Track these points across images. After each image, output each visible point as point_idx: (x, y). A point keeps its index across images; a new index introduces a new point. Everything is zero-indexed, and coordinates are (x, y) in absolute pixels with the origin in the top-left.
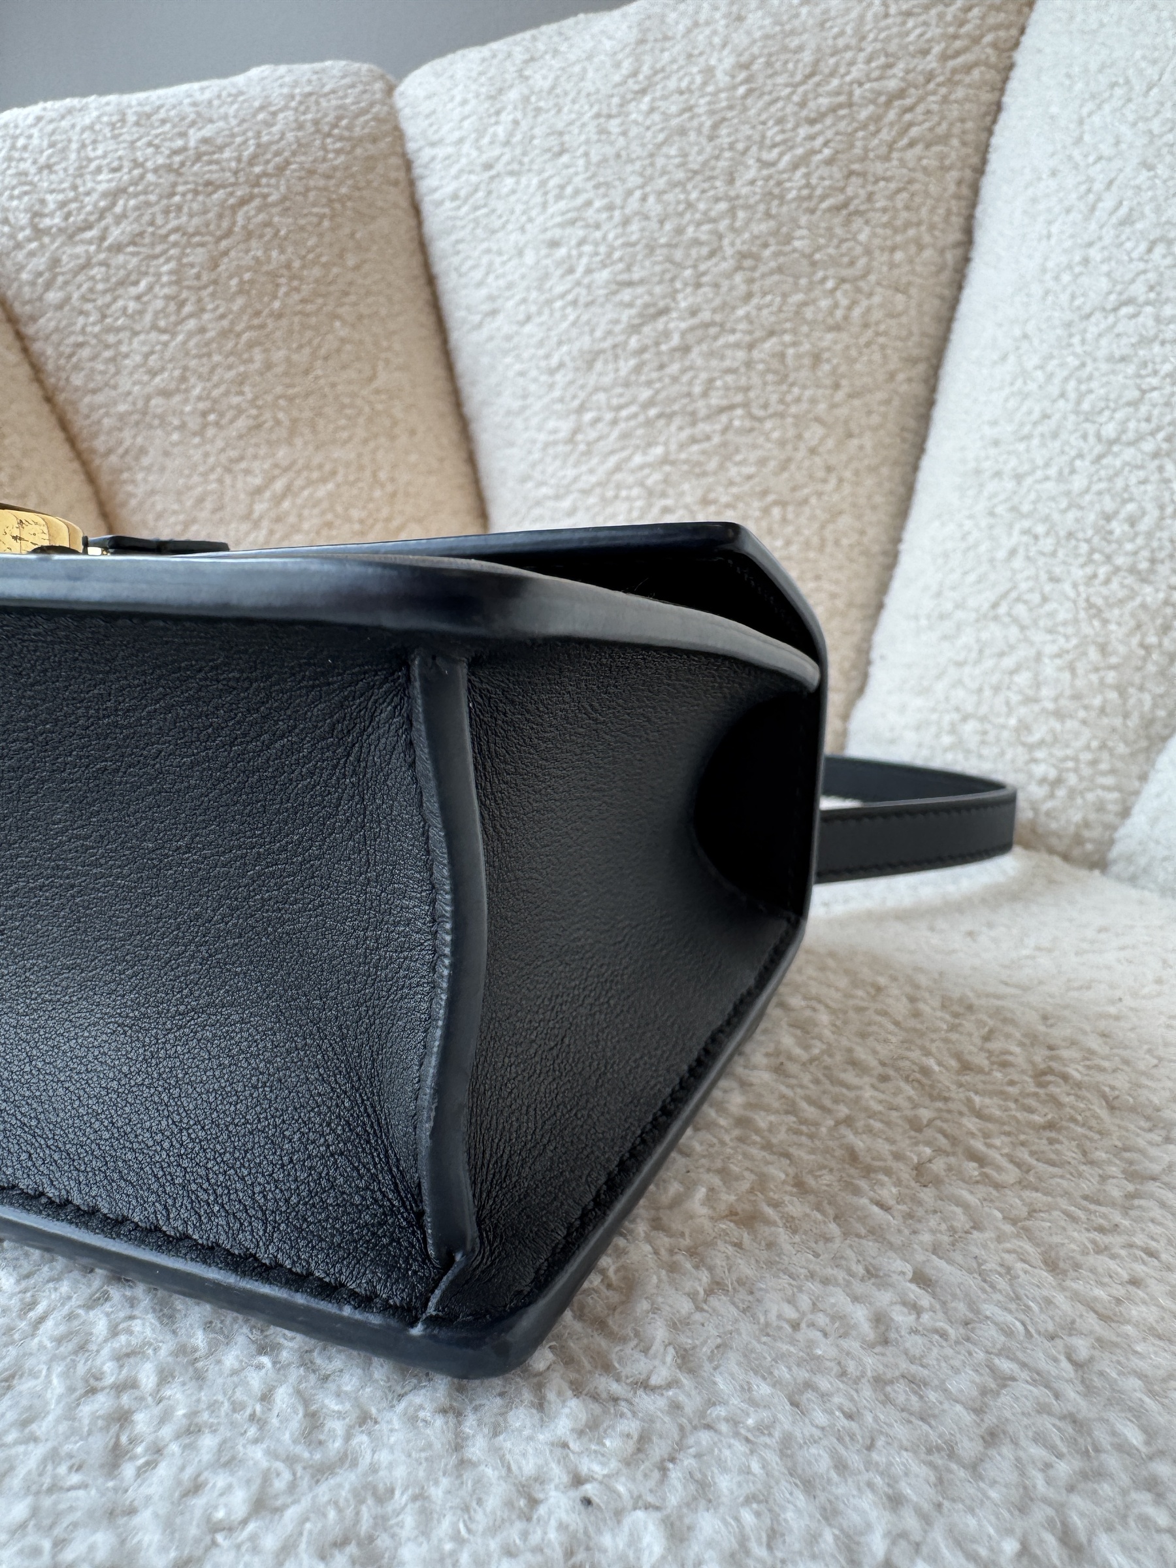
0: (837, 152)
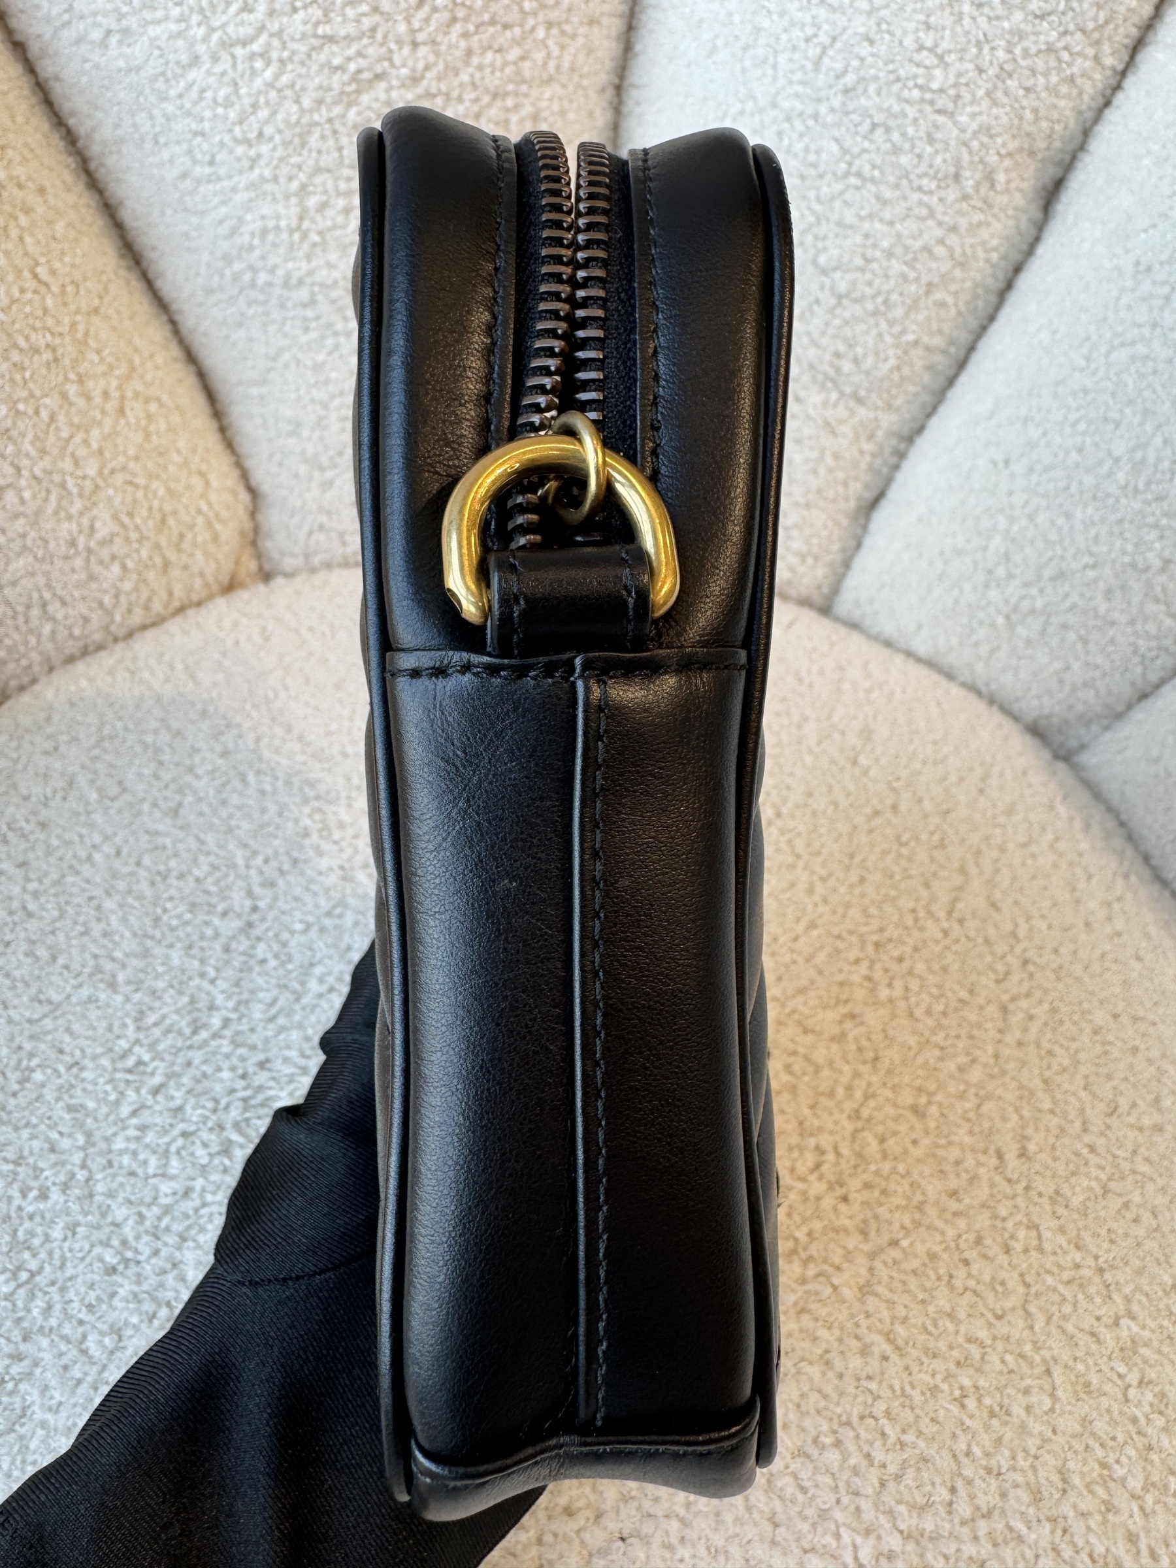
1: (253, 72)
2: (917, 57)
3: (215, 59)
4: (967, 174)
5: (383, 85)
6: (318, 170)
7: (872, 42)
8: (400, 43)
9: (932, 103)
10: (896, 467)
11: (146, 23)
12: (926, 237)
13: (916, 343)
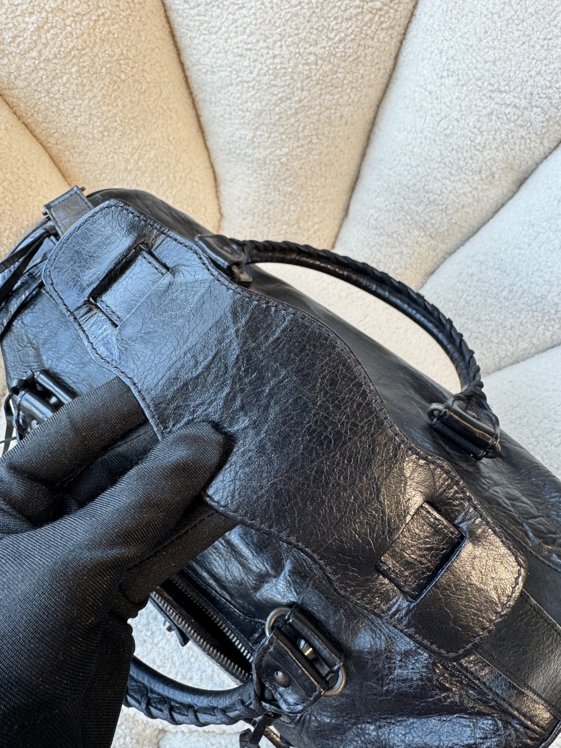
0: (356, 36)
1: (248, 91)
2: (473, 130)
3: (237, 85)
4: (483, 172)
5: (289, 101)
6: (263, 124)
7: (458, 121)
8: (298, 89)
9: (475, 147)
10: (442, 263)
11: (219, 71)
12: (465, 189)
13: (456, 223)
